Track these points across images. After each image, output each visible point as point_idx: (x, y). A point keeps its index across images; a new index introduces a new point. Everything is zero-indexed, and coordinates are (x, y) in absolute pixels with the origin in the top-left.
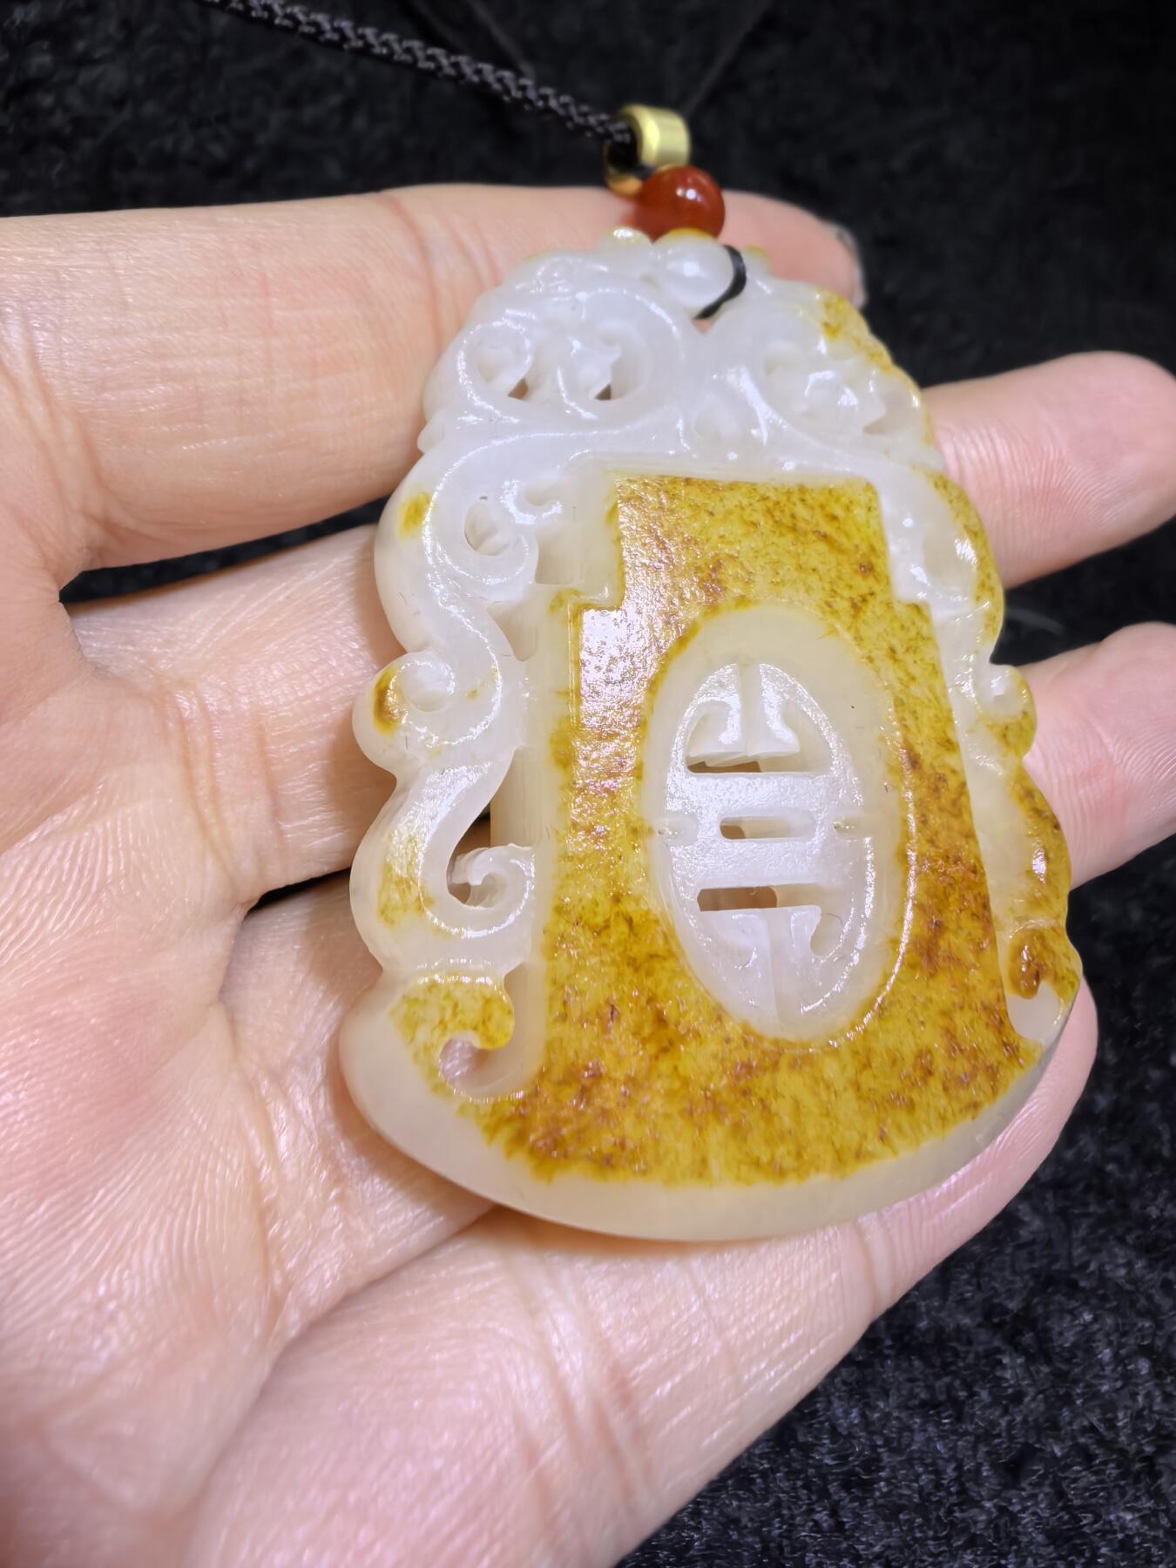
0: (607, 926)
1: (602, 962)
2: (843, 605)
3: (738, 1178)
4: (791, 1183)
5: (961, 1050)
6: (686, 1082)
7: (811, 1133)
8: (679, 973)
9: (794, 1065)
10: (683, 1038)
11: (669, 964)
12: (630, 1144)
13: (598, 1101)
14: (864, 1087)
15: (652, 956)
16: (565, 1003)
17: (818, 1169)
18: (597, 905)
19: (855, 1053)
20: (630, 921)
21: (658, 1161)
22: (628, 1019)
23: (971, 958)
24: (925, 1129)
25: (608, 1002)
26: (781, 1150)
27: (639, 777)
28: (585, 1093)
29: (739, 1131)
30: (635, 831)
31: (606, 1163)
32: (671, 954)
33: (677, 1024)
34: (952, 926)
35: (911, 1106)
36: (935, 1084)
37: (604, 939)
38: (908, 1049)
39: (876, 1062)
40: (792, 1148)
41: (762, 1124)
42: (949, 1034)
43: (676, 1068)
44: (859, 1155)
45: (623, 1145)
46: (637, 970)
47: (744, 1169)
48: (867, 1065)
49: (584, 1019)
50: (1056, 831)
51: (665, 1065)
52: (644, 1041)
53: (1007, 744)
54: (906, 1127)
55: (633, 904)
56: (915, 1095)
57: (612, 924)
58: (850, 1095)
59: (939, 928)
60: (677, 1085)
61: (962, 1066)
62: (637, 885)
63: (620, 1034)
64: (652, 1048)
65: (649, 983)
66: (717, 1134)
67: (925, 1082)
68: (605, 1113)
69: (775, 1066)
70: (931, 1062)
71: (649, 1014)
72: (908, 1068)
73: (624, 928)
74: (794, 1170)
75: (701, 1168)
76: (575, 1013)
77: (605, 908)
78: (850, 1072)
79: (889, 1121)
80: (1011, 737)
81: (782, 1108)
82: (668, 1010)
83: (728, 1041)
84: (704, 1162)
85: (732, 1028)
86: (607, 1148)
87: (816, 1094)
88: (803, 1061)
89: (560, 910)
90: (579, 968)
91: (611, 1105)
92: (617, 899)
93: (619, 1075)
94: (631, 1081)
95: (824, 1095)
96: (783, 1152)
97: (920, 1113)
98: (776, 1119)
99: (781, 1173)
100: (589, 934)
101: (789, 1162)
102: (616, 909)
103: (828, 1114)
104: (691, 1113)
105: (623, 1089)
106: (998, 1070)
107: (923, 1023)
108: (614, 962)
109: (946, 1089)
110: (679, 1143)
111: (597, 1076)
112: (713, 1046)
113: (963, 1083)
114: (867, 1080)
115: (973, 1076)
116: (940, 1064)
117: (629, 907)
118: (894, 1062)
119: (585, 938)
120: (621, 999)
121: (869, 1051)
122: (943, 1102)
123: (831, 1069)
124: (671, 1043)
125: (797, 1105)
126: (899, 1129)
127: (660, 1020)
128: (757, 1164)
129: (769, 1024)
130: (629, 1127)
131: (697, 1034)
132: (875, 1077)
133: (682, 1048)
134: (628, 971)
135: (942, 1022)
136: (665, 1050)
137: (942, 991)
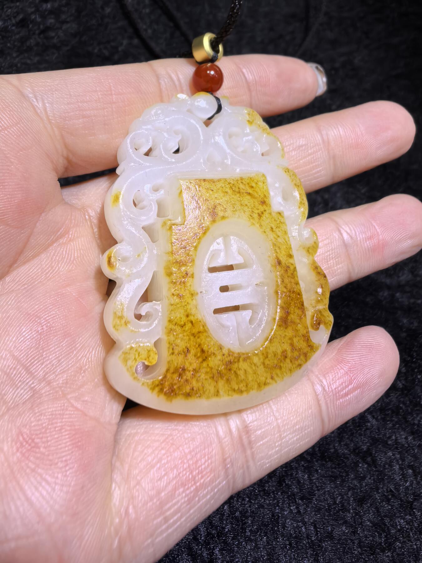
0: (185, 325)
1: (184, 336)
2: (255, 216)
3: (228, 395)
4: (245, 394)
5: (296, 350)
6: (211, 368)
7: (250, 379)
8: (208, 337)
9: (245, 360)
10: (210, 356)
11: (205, 334)
12: (195, 389)
13: (185, 377)
14: (266, 364)
15: (199, 332)
16: (173, 349)
17: (253, 390)
18: (181, 318)
19: (263, 354)
20: (192, 322)
21: (204, 392)
22: (193, 352)
23: (298, 321)
24: (285, 374)
25: (186, 347)
26: (241, 385)
27: (193, 278)
28: (180, 375)
29: (228, 381)
30: (192, 295)
31: (188, 395)
32: (205, 331)
33: (208, 352)
34: (292, 312)
35: (280, 368)
36: (288, 360)
37: (184, 328)
38: (279, 351)
39: (269, 356)
40: (245, 385)
41: (235, 379)
42: (292, 345)
43: (208, 365)
44: (265, 384)
45: (193, 389)
46: (195, 337)
47: (230, 392)
48: (267, 357)
49: (179, 354)
50: (325, 278)
51: (205, 364)
52: (198, 358)
53: (309, 253)
54: (280, 375)
55: (192, 317)
56: (282, 365)
57: (186, 324)
58: (262, 366)
59: (288, 313)
60: (209, 370)
61: (296, 354)
62: (193, 311)
63: (190, 356)
64: (200, 360)
65: (199, 340)
66: (221, 383)
67: (285, 360)
68: (187, 381)
69: (239, 361)
70: (287, 354)
71: (199, 349)
72: (279, 357)
73: (190, 325)
74: (246, 391)
75: (217, 394)
76: (176, 352)
77: (184, 319)
78: (262, 360)
79: (274, 373)
80: (310, 251)
81: (241, 373)
82: (205, 348)
83: (224, 355)
84: (218, 391)
85: (225, 351)
86: (188, 391)
87: (251, 368)
88: (247, 358)
89: (170, 321)
90: (176, 338)
91: (189, 378)
92: (187, 316)
93: (191, 369)
94: (194, 370)
95: (254, 368)
96: (242, 386)
97: (283, 369)
98: (239, 377)
99: (241, 392)
100: (179, 328)
101: (244, 389)
102: (187, 319)
103: (255, 373)
104: (213, 377)
105: (192, 373)
106: (307, 354)
107: (283, 343)
108: (187, 335)
109: (291, 361)
110: (210, 387)
111: (184, 370)
112: (219, 357)
113: (296, 359)
114: (267, 362)
115: (299, 357)
116: (289, 354)
117: (191, 318)
118: (275, 355)
119: (178, 329)
120: (190, 346)
121: (267, 353)
122: (290, 365)
123: (256, 360)
124: (206, 357)
125: (245, 371)
126: (277, 375)
127: (203, 351)
128: (234, 390)
129: (236, 349)
130: (194, 383)
131: (214, 354)
132: (269, 360)
133: (210, 359)
134: (192, 338)
135: (289, 341)
136: (204, 360)
137: (289, 332)
